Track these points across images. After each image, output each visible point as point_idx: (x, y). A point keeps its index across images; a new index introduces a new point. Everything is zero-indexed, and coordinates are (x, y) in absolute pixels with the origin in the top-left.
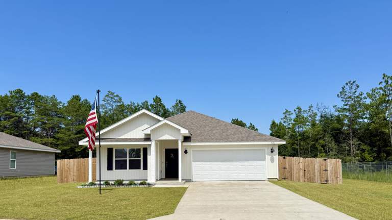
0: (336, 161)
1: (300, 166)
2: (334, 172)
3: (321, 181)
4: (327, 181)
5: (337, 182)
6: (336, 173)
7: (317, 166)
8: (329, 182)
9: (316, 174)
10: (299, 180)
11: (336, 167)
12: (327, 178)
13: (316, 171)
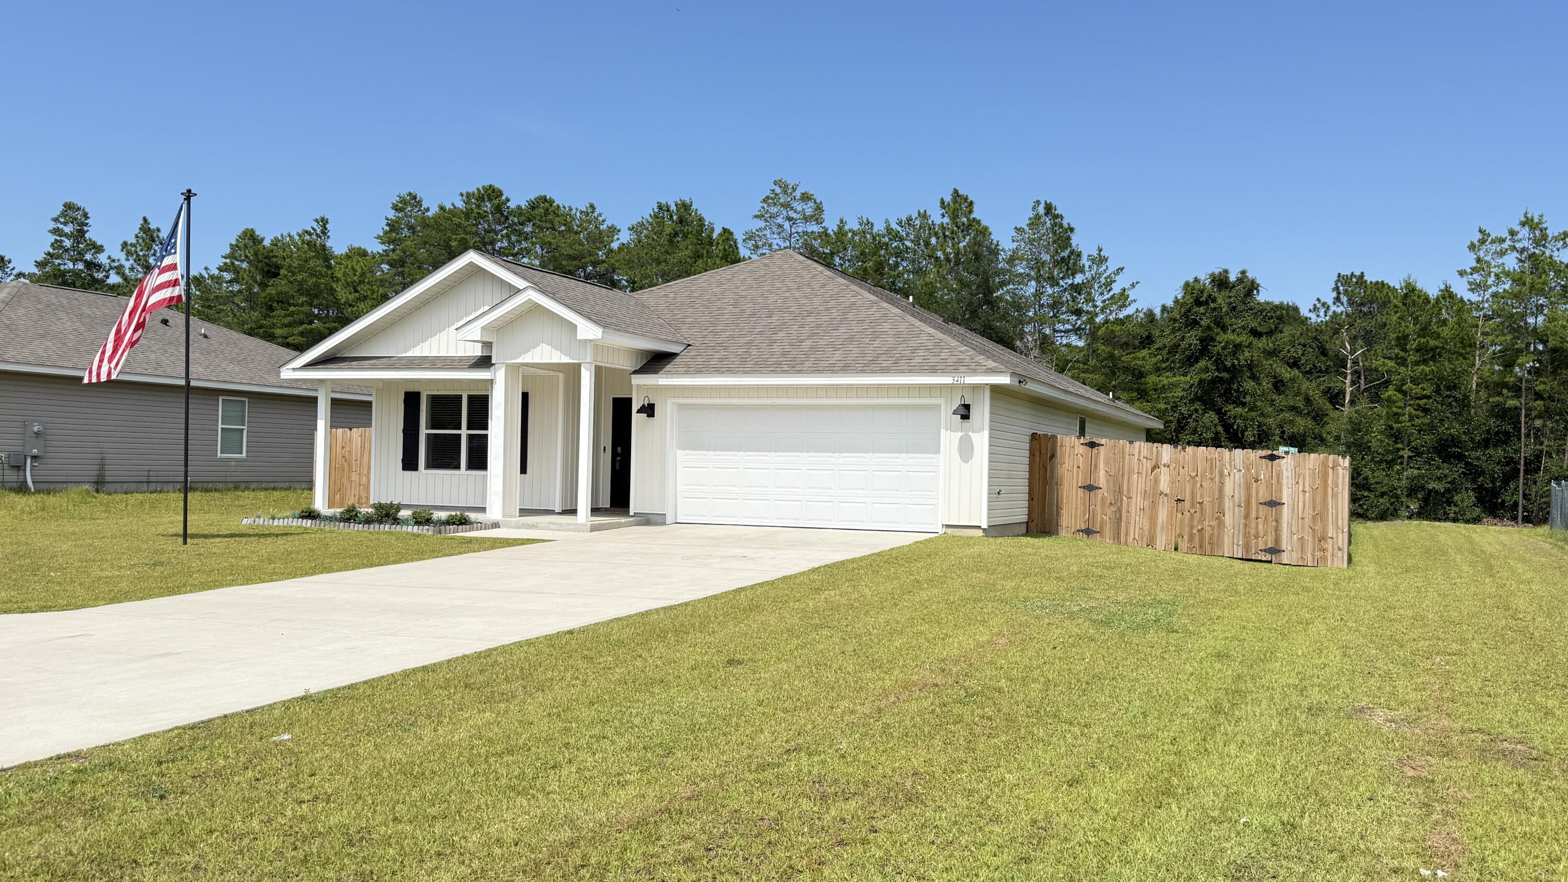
0: (1324, 464)
1: (1156, 481)
2: (1309, 513)
3: (1247, 547)
4: (1275, 551)
5: (1324, 558)
6: (1320, 515)
7: (1233, 486)
8: (1285, 557)
9: (1228, 519)
10: (1151, 544)
11: (1321, 491)
12: (1277, 540)
13: (1228, 504)
